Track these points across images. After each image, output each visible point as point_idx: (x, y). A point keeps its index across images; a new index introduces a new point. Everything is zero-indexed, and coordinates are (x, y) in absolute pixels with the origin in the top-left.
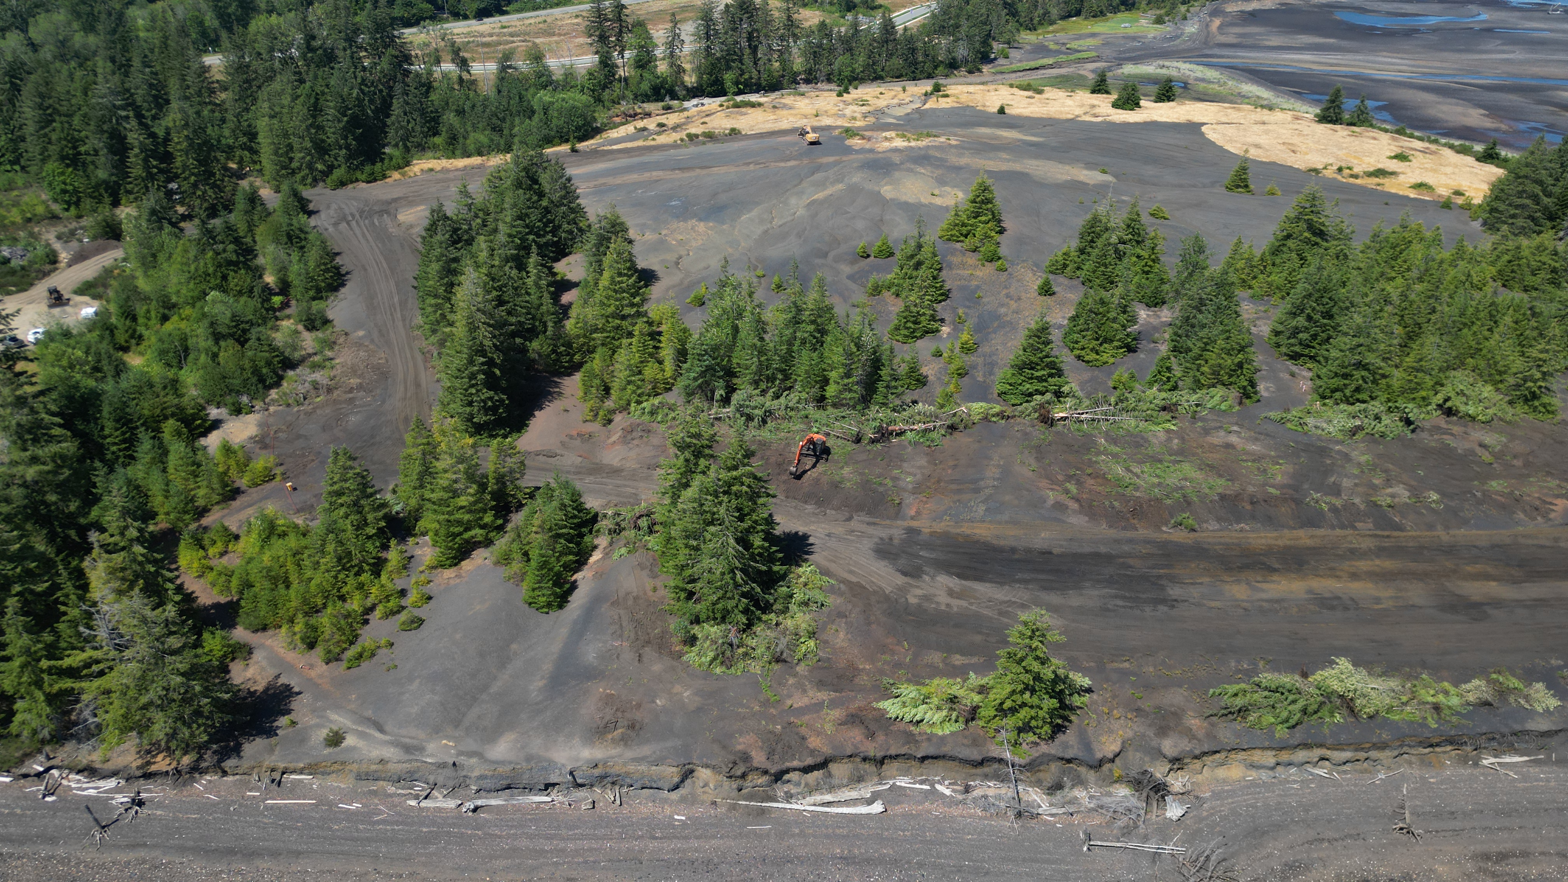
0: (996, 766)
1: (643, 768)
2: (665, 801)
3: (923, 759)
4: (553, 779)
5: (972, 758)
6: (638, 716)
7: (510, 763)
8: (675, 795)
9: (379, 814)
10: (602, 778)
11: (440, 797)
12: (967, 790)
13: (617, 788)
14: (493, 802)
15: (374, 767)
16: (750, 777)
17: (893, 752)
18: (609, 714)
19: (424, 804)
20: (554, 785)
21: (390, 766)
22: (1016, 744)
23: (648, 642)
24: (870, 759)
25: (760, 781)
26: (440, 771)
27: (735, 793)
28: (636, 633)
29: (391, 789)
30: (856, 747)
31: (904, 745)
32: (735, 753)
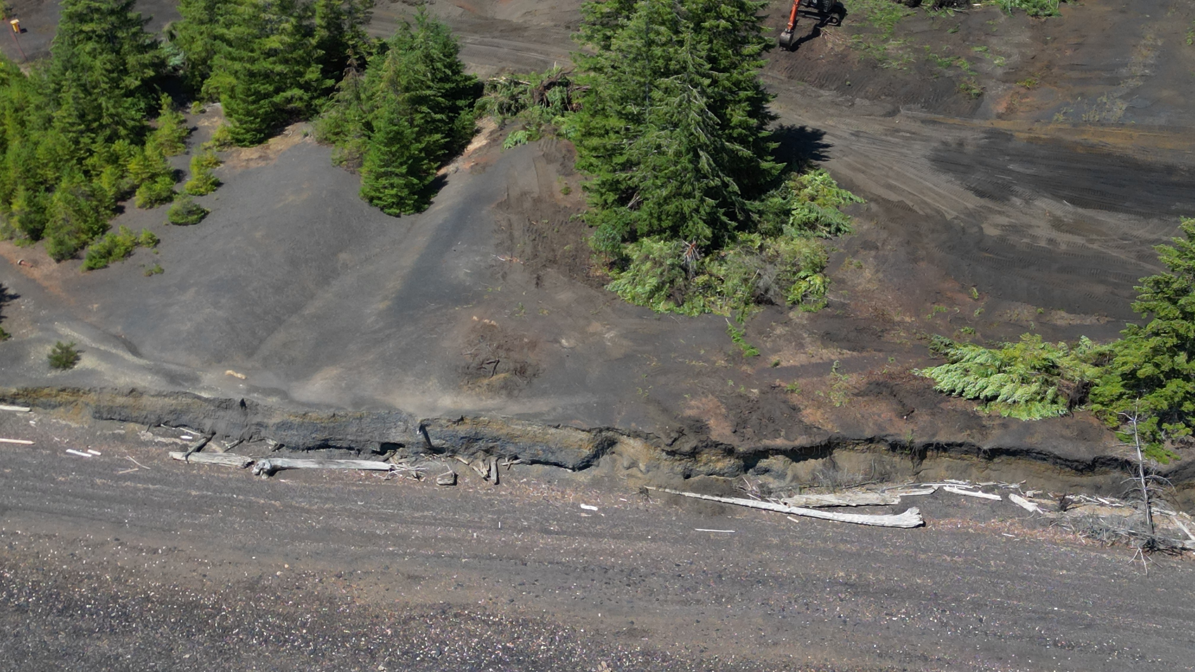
0: (1116, 474)
1: (535, 429)
2: (568, 483)
3: (993, 454)
4: (395, 437)
5: (1077, 456)
6: (532, 358)
7: (329, 406)
8: (583, 476)
9: (127, 467)
10: (471, 440)
11: (220, 452)
12: (1064, 506)
13: (493, 460)
14: (301, 463)
15: (120, 400)
16: (704, 457)
17: (942, 438)
18: (486, 351)
19: (195, 458)
20: (395, 446)
21: (146, 400)
22: (1154, 439)
23: (553, 262)
24: (903, 448)
25: (720, 465)
26: (221, 413)
27: (679, 480)
28: (535, 247)
29: (146, 435)
30: (880, 427)
31: (961, 430)
32: (683, 420)
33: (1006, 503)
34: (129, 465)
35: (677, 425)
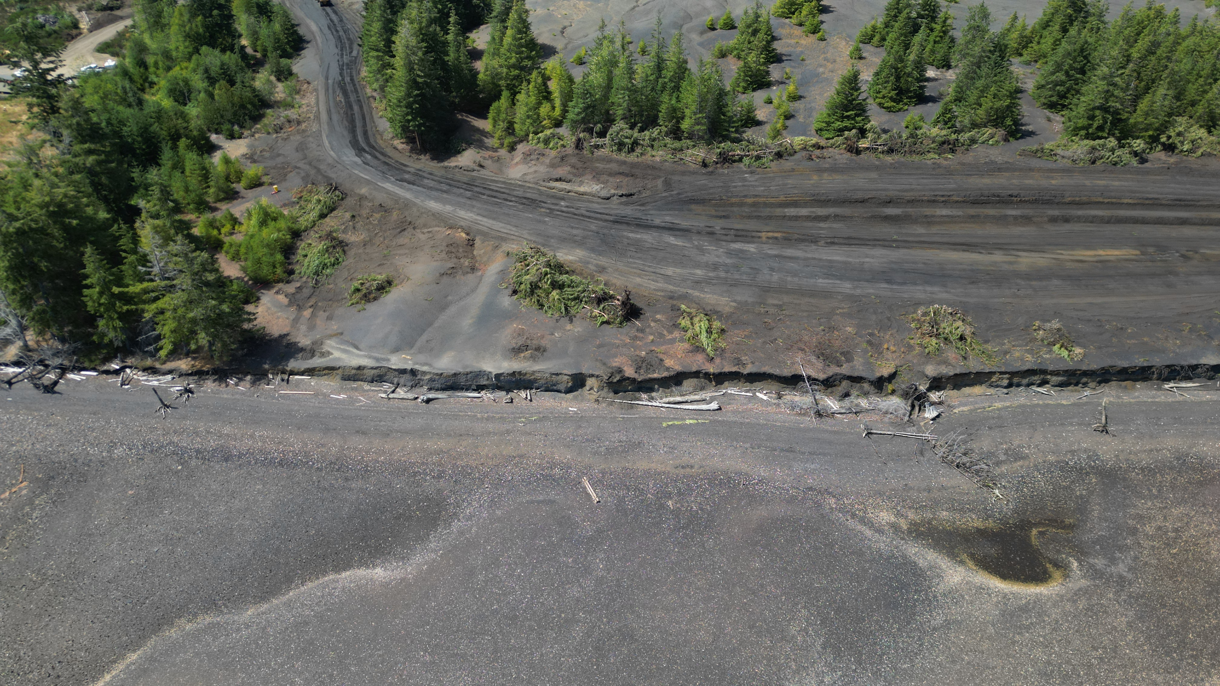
1: (547, 375)
2: (563, 399)
3: (748, 376)
4: (483, 382)
5: (783, 375)
6: (542, 343)
7: (452, 370)
8: (569, 396)
9: (359, 402)
10: (518, 382)
11: (402, 392)
12: (780, 397)
13: (528, 390)
14: (440, 396)
15: (354, 371)
16: (623, 384)
17: (726, 370)
18: (521, 341)
19: (391, 396)
20: (483, 386)
21: (366, 371)
24: (710, 376)
25: (630, 387)
26: (402, 375)
27: (612, 395)
29: (367, 387)
30: (699, 366)
31: (734, 366)
32: (612, 368)
33: (754, 397)
34: (361, 401)
35: (610, 370)
